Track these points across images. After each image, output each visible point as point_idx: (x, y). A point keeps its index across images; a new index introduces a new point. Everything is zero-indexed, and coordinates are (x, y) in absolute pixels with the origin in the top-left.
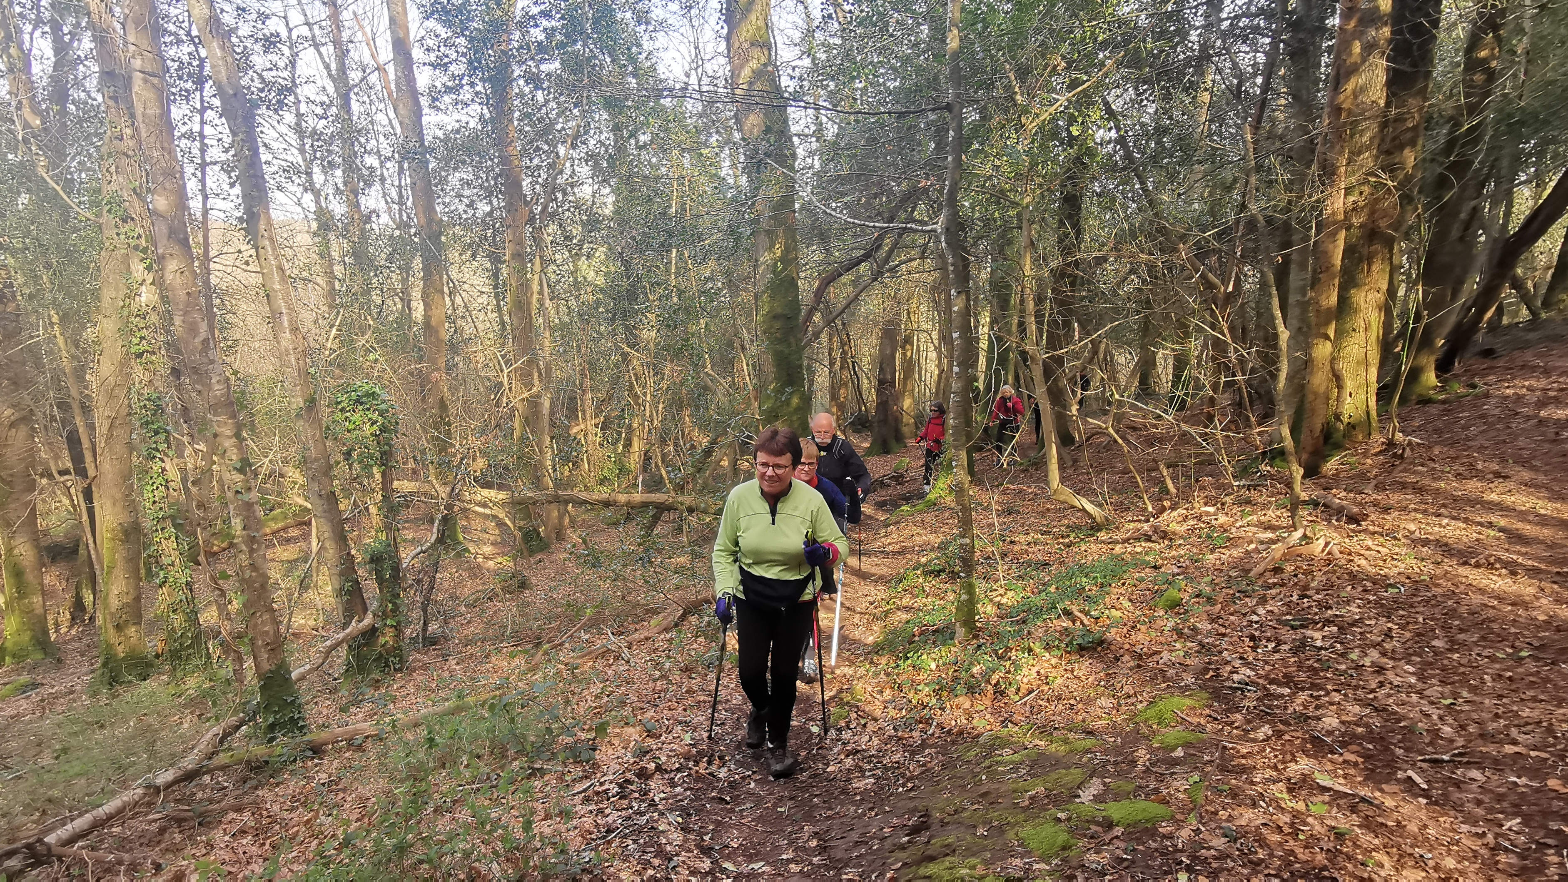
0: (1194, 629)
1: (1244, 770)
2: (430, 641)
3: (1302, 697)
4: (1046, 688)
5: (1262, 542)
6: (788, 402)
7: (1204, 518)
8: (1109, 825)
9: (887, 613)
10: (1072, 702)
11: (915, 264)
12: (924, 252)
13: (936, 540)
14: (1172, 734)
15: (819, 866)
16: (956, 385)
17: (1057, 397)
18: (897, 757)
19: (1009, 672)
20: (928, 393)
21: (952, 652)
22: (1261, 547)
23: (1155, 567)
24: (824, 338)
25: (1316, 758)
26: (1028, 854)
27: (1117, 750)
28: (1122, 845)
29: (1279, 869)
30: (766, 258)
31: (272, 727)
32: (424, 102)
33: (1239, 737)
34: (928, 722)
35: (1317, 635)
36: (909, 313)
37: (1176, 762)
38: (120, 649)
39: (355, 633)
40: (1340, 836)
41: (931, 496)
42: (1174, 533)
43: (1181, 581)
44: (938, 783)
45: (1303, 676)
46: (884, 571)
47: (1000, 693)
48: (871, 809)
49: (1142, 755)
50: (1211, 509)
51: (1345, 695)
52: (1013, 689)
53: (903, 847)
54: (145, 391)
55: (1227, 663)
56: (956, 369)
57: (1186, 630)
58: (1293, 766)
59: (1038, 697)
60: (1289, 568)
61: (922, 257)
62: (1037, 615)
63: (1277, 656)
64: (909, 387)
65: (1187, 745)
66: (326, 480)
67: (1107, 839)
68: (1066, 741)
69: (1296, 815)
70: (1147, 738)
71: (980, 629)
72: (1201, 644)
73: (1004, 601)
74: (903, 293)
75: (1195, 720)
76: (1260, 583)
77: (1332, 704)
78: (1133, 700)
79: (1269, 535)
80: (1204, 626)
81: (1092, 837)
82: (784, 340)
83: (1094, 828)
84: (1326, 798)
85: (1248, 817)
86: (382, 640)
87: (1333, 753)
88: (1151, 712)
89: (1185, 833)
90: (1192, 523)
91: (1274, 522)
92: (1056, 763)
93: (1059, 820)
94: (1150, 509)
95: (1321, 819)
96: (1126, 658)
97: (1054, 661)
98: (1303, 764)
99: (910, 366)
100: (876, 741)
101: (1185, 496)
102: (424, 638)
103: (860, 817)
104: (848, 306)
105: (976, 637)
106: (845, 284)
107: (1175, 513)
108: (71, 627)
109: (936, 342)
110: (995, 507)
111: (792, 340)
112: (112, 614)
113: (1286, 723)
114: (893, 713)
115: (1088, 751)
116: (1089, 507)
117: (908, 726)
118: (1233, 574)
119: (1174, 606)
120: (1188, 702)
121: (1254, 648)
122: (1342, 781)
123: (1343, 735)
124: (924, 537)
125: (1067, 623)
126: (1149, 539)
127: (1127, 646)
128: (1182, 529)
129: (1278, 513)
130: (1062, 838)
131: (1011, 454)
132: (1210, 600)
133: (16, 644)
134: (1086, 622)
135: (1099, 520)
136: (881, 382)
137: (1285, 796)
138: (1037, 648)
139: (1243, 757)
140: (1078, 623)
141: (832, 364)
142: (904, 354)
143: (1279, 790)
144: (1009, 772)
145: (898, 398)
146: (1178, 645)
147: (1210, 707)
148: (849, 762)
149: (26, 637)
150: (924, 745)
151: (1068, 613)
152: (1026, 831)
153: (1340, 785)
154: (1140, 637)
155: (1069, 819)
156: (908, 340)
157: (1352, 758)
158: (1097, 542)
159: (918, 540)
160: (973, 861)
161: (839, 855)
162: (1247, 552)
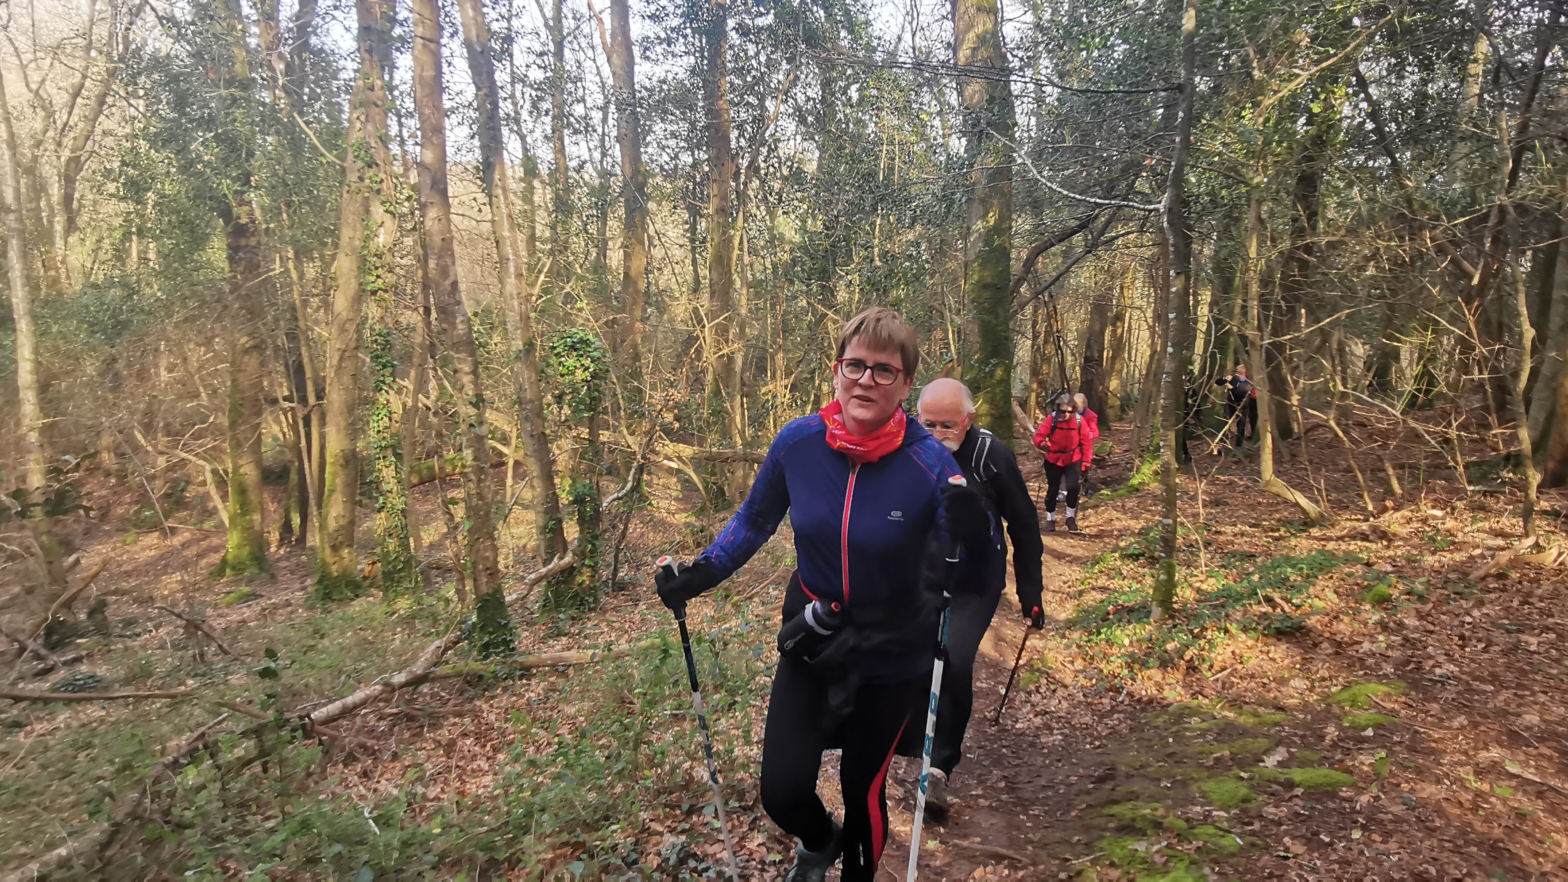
0: (1401, 625)
1: (1433, 751)
2: (620, 587)
3: (1505, 695)
4: (1239, 667)
5: (1489, 548)
6: (992, 374)
7: (1430, 522)
8: (1290, 785)
9: (1081, 593)
10: (1265, 681)
11: (1132, 237)
12: (1143, 225)
13: (1137, 525)
14: (1363, 716)
15: (1007, 803)
16: (1169, 365)
17: (1278, 387)
18: (1087, 719)
19: (1203, 649)
20: (1137, 375)
21: (1145, 630)
22: (1486, 553)
23: (1368, 565)
24: (1029, 310)
25: (1509, 748)
26: (1210, 804)
27: (1306, 726)
28: (1301, 803)
29: (1455, 836)
30: (979, 226)
31: (486, 646)
32: (637, 51)
33: (1433, 724)
34: (1118, 691)
35: (1533, 640)
36: (1122, 288)
37: (1366, 740)
38: (334, 568)
39: (557, 569)
40: (1521, 816)
41: (1135, 482)
42: (1395, 535)
43: (1393, 578)
44: (1125, 742)
45: (1510, 676)
46: (1080, 552)
47: (1192, 668)
48: (1059, 761)
49: (1332, 731)
50: (1438, 513)
51: (1552, 697)
52: (1206, 666)
53: (1088, 793)
54: (377, 327)
55: (1431, 657)
56: (1170, 350)
57: (1392, 625)
58: (1483, 754)
59: (1231, 674)
60: (1515, 575)
61: (1141, 231)
62: (1237, 601)
63: (1486, 656)
64: (1117, 366)
65: (1377, 726)
66: (539, 421)
67: (1287, 796)
68: (1256, 715)
69: (1479, 794)
70: (1339, 718)
71: (1176, 611)
72: (1406, 639)
73: (1204, 587)
74: (1117, 266)
75: (1389, 705)
76: (1480, 586)
77: (1536, 703)
78: (1328, 683)
79: (1500, 542)
80: (1411, 621)
81: (1273, 794)
82: (992, 311)
83: (1275, 787)
84: (1514, 783)
85: (1429, 791)
86: (579, 579)
87: (1528, 746)
88: (1345, 695)
89: (1364, 799)
90: (1416, 525)
91: (1508, 530)
92: (1244, 732)
93: (1242, 779)
94: (1370, 507)
95: (1504, 801)
96: (1325, 645)
97: (1250, 643)
98: (1495, 753)
99: (1119, 345)
100: (1065, 704)
101: (1411, 498)
102: (614, 584)
103: (1047, 766)
104: (1057, 278)
105: (1172, 617)
106: (1054, 255)
107: (1398, 514)
108: (279, 547)
109: (1150, 321)
110: (1201, 497)
111: (1000, 311)
112: (329, 535)
113: (1485, 716)
114: (1082, 681)
115: (1277, 724)
116: (1303, 501)
117: (1099, 694)
118: (1452, 576)
119: (1382, 601)
120: (1385, 689)
121: (1462, 647)
122: (1532, 770)
123: (1542, 731)
124: (1123, 522)
125: (1266, 608)
126: (1365, 538)
127: (1327, 635)
128: (1404, 531)
129: (1514, 521)
130: (1244, 791)
131: (1221, 440)
132: (1421, 598)
133: (236, 557)
134: (1287, 609)
135: (1313, 515)
136: (1087, 360)
137: (1471, 778)
138: (1233, 628)
139: (1435, 741)
140: (1279, 610)
141: (1035, 337)
142: (1114, 332)
143: (1466, 773)
144: (1196, 737)
145: (1104, 378)
146: (1381, 638)
147: (1406, 695)
148: (1038, 721)
149: (246, 551)
150: (1113, 710)
151: (1269, 600)
152: (1209, 786)
153: (1530, 774)
154: (1342, 627)
155: (1251, 779)
156: (1119, 317)
157: (1548, 752)
158: (1309, 537)
159: (1118, 525)
160: (1155, 805)
161: (1027, 795)
162: (1471, 557)
